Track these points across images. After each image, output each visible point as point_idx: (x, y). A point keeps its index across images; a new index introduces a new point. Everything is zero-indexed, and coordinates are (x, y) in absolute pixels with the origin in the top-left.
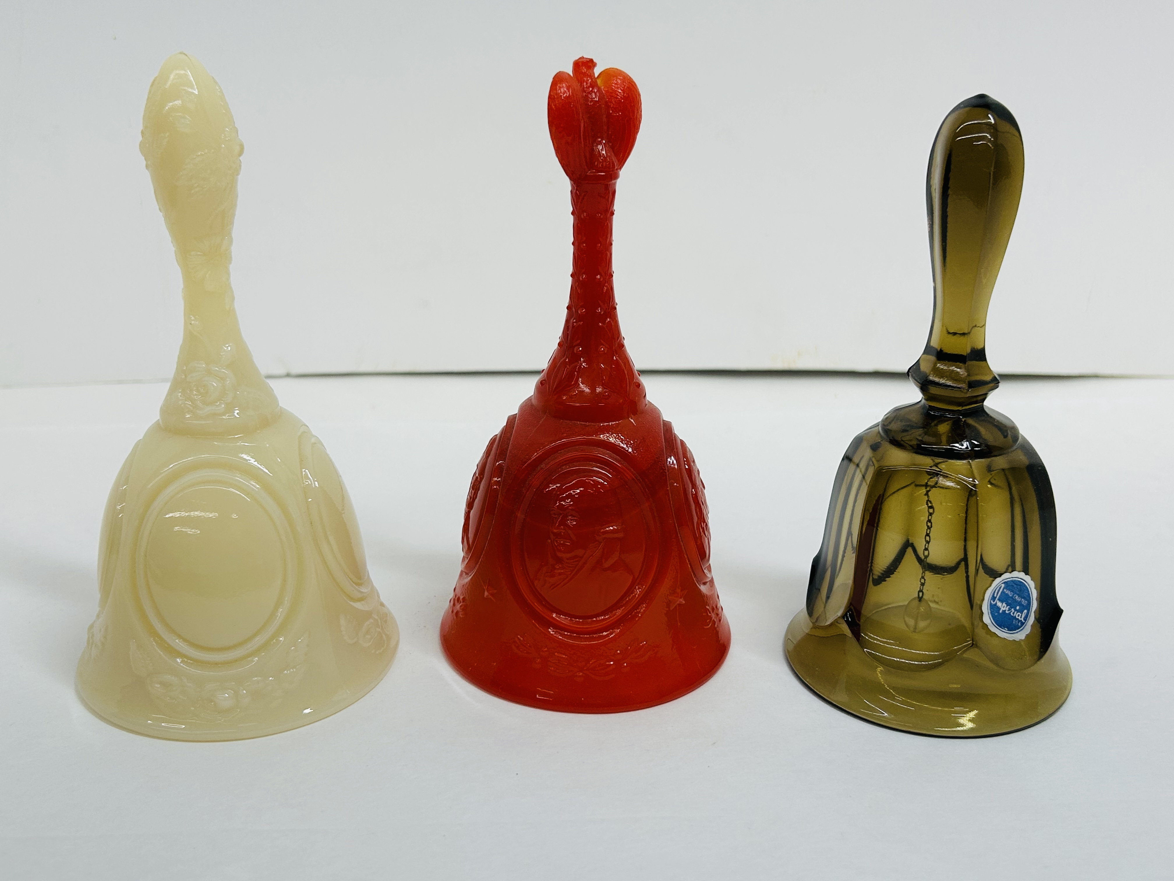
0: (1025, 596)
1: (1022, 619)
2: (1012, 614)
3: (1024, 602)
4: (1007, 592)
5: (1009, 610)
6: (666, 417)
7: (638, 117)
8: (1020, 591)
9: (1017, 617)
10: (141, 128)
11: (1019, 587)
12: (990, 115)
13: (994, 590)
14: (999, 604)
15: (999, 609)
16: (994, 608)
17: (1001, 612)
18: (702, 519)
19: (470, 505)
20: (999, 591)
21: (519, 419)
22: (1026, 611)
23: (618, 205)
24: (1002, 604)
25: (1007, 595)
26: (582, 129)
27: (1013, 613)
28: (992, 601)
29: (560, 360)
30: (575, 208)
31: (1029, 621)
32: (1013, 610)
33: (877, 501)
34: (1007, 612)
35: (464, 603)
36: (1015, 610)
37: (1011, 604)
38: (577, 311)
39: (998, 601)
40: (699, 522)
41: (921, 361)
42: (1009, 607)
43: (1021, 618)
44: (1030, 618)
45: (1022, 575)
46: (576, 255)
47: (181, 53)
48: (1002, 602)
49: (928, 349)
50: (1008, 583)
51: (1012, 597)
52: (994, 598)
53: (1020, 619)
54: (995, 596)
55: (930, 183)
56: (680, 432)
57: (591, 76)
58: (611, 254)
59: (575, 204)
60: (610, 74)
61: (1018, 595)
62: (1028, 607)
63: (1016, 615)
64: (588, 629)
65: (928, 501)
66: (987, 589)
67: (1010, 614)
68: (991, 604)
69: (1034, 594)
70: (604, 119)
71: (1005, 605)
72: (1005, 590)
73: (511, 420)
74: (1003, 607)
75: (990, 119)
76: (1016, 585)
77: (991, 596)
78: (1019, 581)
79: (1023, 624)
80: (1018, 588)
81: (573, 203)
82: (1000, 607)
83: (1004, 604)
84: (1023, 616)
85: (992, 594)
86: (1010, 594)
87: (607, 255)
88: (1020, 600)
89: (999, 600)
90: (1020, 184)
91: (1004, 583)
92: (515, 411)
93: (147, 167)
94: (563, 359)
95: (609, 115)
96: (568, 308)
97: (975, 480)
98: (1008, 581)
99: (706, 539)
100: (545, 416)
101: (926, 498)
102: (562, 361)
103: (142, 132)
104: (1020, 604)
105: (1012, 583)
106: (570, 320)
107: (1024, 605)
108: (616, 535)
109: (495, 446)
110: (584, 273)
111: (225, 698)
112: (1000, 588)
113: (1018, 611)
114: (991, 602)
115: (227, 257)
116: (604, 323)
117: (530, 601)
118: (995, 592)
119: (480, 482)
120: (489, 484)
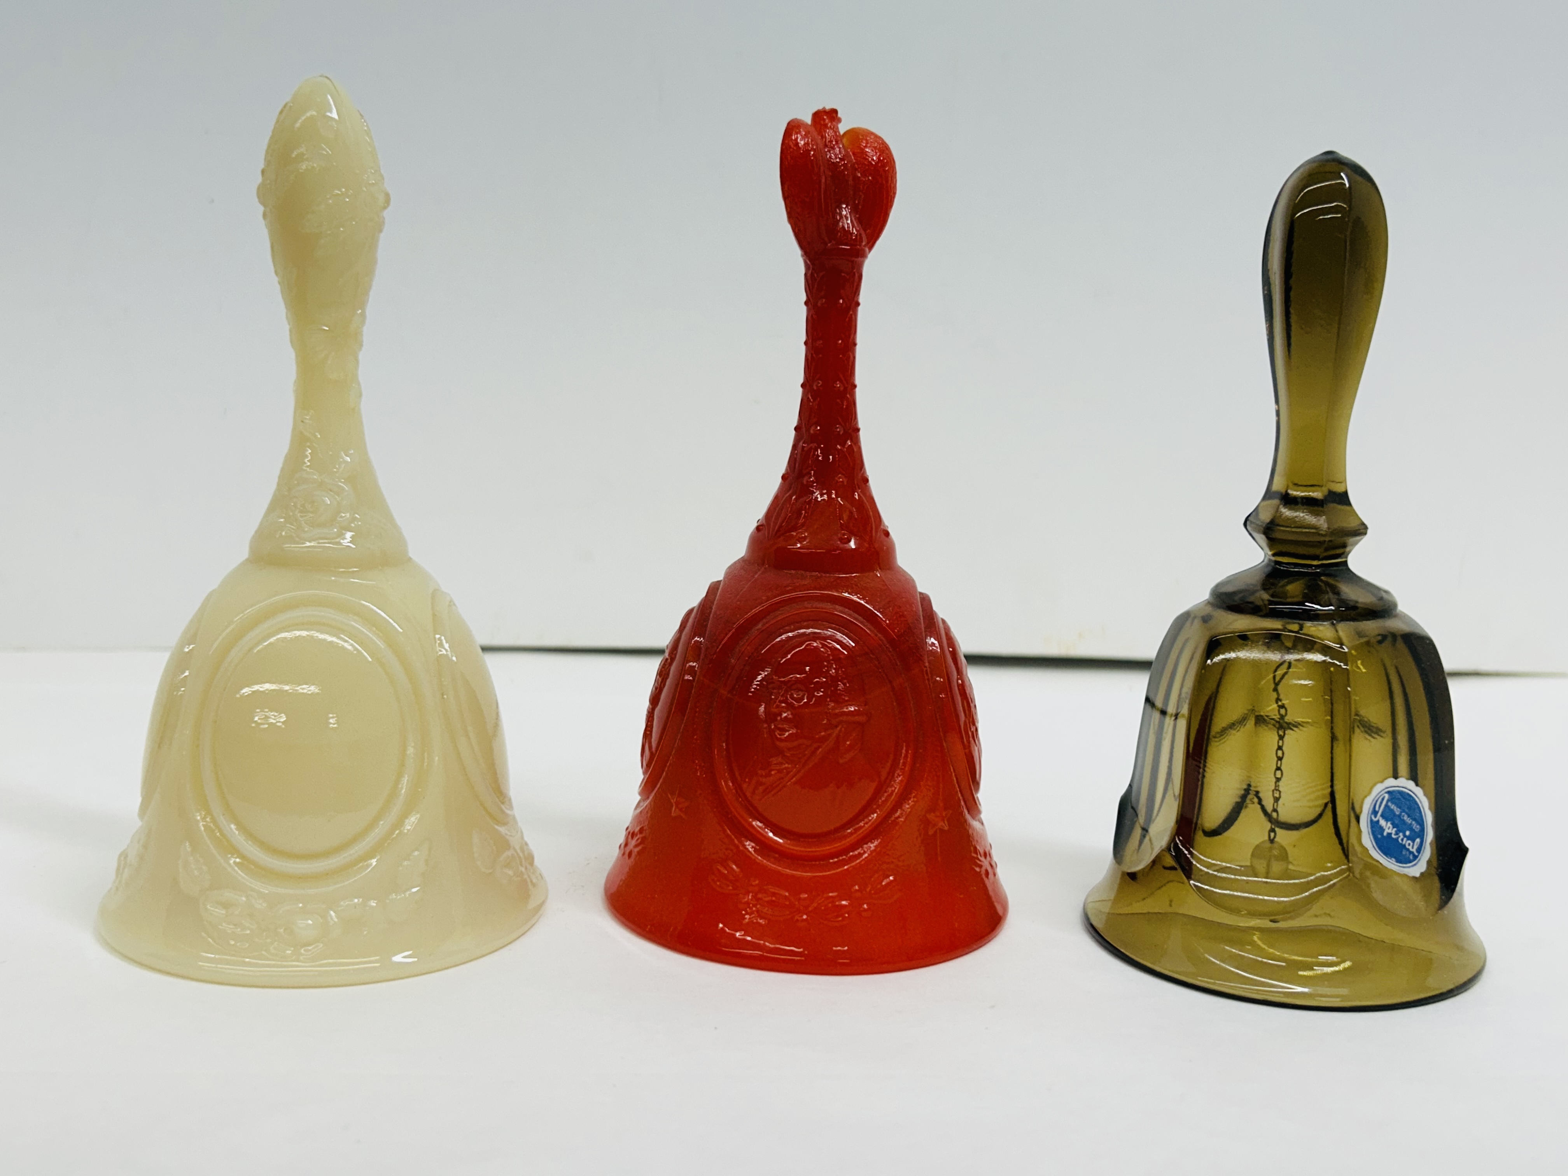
0: (1416, 817)
1: (1414, 850)
2: (1400, 840)
3: (1416, 827)
4: (1393, 807)
5: (1397, 834)
6: (921, 588)
7: (892, 185)
8: (1409, 808)
9: (1407, 847)
10: (262, 166)
11: (1408, 803)
12: (1342, 174)
13: (1374, 802)
14: (1383, 822)
15: (1382, 829)
16: (1375, 828)
17: (1385, 834)
18: (972, 720)
19: (655, 700)
20: (1381, 803)
21: (724, 585)
22: (1418, 840)
23: (865, 296)
24: (1387, 823)
25: (1392, 811)
26: (823, 186)
27: (1402, 840)
28: (1373, 817)
29: (783, 496)
30: (810, 296)
31: (1424, 855)
32: (1401, 835)
33: (1208, 703)
34: (1393, 836)
35: (641, 836)
36: (1405, 836)
37: (1400, 826)
38: (808, 430)
39: (1381, 819)
40: (967, 721)
41: (1260, 510)
42: (1395, 829)
43: (1413, 848)
44: (1425, 850)
45: (1411, 785)
46: (810, 358)
47: (321, 76)
48: (1387, 820)
49: (1269, 494)
50: (1394, 794)
51: (1399, 816)
52: (1375, 813)
53: (1411, 849)
54: (1377, 809)
55: (1267, 266)
56: (941, 609)
57: (836, 131)
58: (854, 358)
59: (809, 290)
60: (858, 136)
61: (1407, 813)
62: (1421, 834)
63: (1406, 842)
64: (816, 854)
65: (1278, 700)
66: (1366, 797)
67: (1397, 839)
68: (1371, 820)
69: (1429, 818)
70: (851, 182)
71: (1391, 826)
72: (1390, 804)
73: (713, 589)
74: (1388, 828)
75: (1343, 180)
76: (1404, 798)
77: (1371, 809)
78: (1408, 794)
79: (1415, 857)
80: (1406, 804)
81: (808, 289)
82: (1384, 828)
83: (1389, 824)
84: (1415, 847)
85: (1372, 806)
86: (1397, 811)
87: (849, 357)
88: (1410, 822)
89: (1382, 816)
90: (1383, 260)
91: (1389, 792)
92: (720, 576)
93: (265, 216)
94: (788, 495)
95: (855, 178)
96: (796, 429)
97: (1344, 647)
98: (1394, 791)
99: (976, 749)
100: (763, 569)
101: (1275, 695)
102: (787, 497)
103: (263, 172)
104: (1412, 830)
105: (1398, 794)
106: (798, 444)
107: (1416, 830)
108: (857, 718)
109: (691, 620)
110: (819, 379)
111: (306, 925)
112: (1383, 799)
113: (1409, 838)
114: (1371, 818)
115: (356, 339)
116: (843, 445)
117: (735, 813)
118: (1377, 801)
119: (671, 664)
120: (683, 671)
